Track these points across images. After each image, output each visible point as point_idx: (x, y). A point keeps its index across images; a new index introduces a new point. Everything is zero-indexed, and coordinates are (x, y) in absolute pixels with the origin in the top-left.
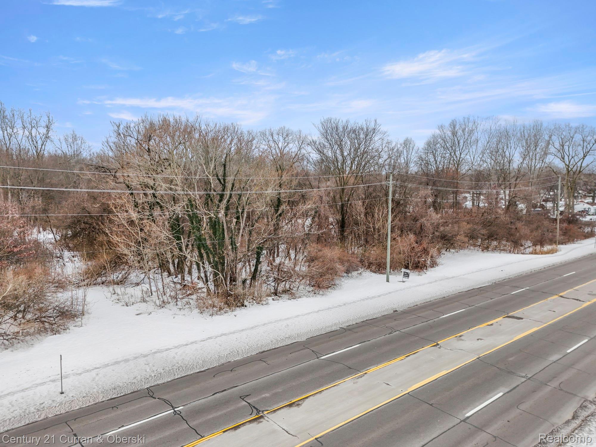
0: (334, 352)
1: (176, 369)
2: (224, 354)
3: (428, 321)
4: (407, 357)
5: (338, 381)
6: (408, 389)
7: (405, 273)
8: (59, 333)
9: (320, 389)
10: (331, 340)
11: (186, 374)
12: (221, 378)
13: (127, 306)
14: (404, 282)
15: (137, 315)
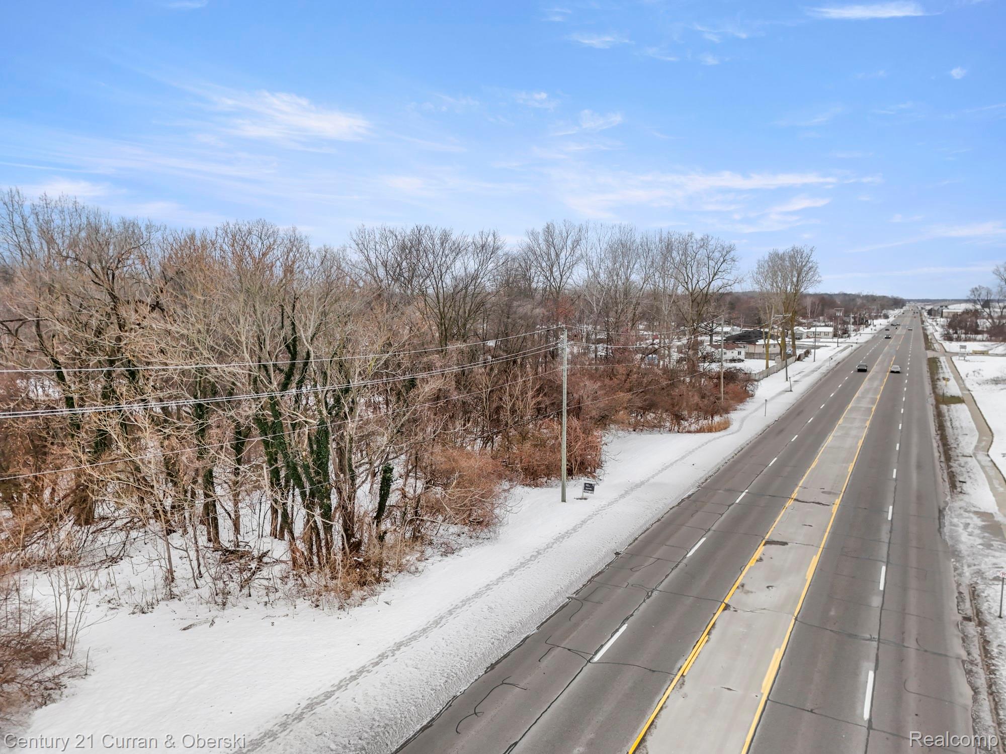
0: (602, 646)
1: (384, 733)
2: (438, 684)
3: (678, 565)
4: (709, 634)
5: (658, 699)
6: (762, 691)
7: (587, 485)
8: (54, 701)
9: (647, 718)
10: (576, 625)
11: (404, 739)
12: (473, 733)
13: (143, 613)
14: (585, 499)
15: (184, 629)
